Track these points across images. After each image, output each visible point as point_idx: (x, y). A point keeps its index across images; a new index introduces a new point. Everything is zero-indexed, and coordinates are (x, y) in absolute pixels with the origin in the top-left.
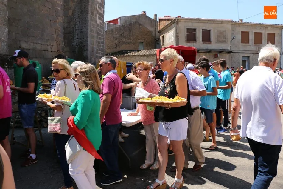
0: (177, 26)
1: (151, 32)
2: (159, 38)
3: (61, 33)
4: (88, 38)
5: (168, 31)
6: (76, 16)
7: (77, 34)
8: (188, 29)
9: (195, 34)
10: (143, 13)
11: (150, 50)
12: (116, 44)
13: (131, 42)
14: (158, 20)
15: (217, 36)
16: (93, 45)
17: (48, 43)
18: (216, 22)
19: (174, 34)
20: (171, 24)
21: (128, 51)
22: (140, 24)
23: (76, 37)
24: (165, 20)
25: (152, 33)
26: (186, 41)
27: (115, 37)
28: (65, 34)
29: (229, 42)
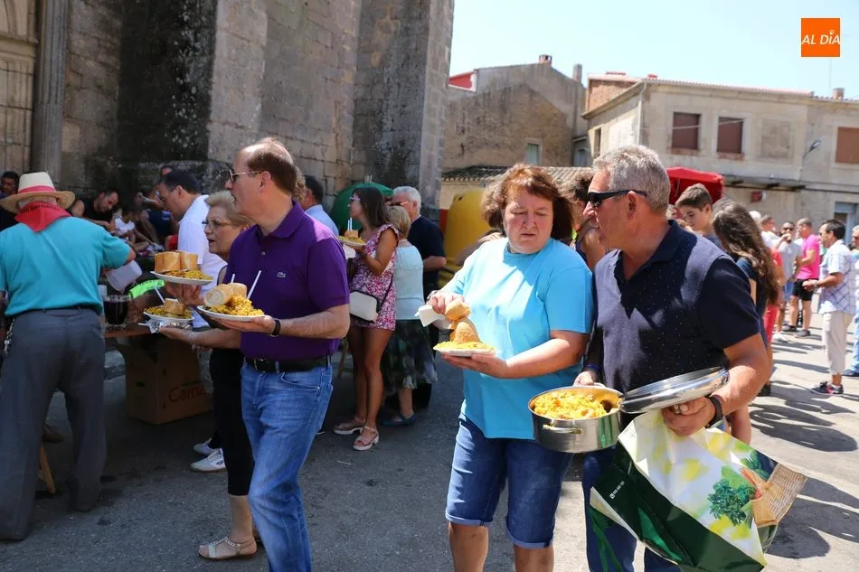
0: (646, 104)
1: (563, 116)
2: (587, 135)
3: (349, 113)
4: (420, 129)
5: (615, 116)
6: (391, 70)
7: (390, 118)
8: (676, 114)
9: (696, 132)
10: (542, 61)
11: (560, 169)
12: (462, 146)
13: (503, 143)
14: (585, 83)
15: (763, 138)
16: (432, 150)
17: (317, 140)
18: (764, 98)
19: (634, 126)
20: (628, 96)
21: (496, 167)
22: (532, 93)
23: (388, 124)
24: (607, 83)
25: (565, 121)
26: (668, 148)
27: (460, 126)
28: (357, 116)
29: (798, 158)
